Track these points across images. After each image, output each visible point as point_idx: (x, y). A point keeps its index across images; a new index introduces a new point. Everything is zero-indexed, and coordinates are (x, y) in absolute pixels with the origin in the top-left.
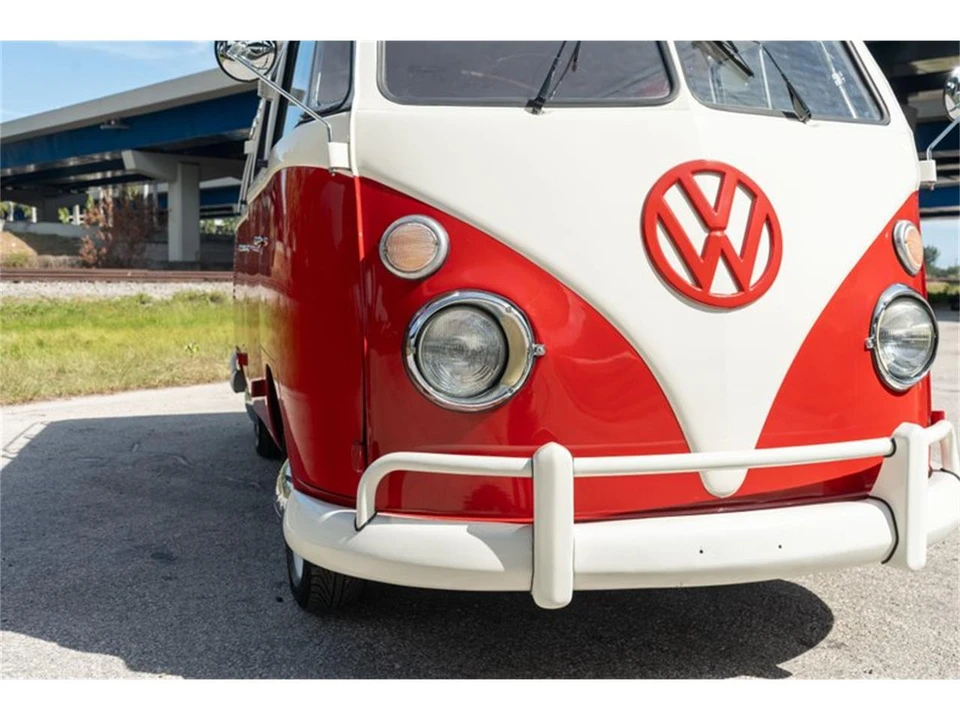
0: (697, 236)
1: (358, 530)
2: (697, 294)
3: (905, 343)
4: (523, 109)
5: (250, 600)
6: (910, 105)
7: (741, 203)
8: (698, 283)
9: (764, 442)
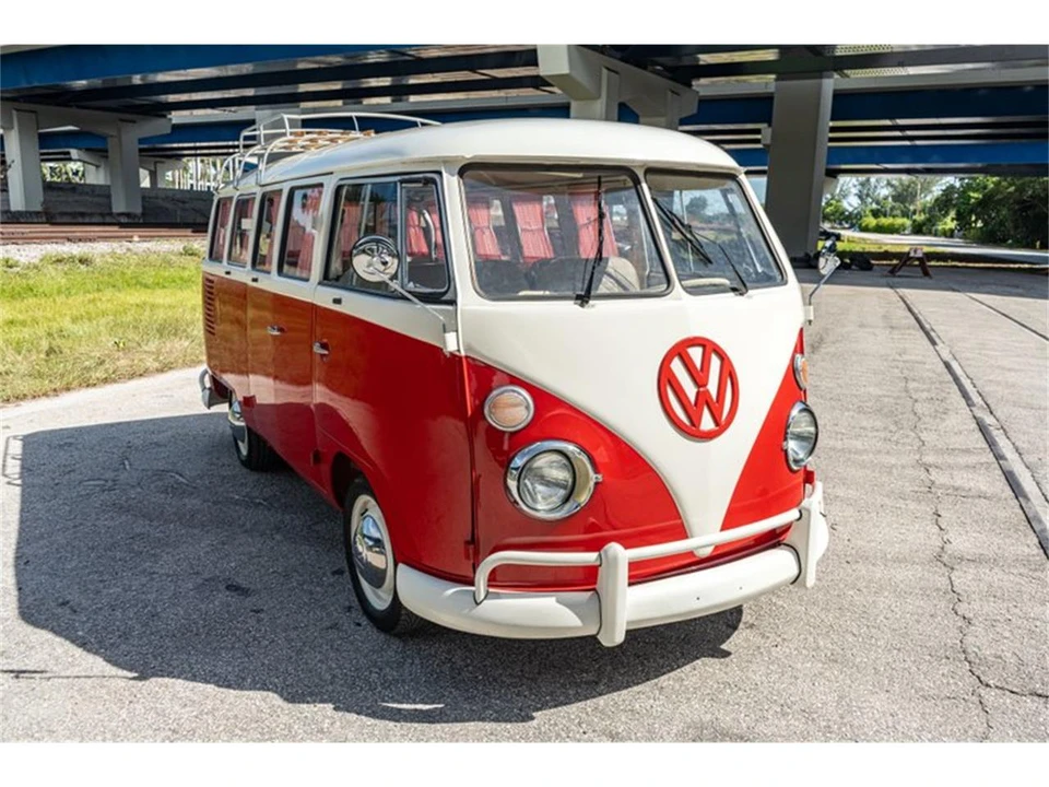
0: (691, 391)
1: (477, 604)
2: (692, 431)
3: (799, 437)
4: (572, 302)
5: (334, 626)
6: (694, 88)
7: (715, 363)
8: (693, 424)
9: (726, 526)
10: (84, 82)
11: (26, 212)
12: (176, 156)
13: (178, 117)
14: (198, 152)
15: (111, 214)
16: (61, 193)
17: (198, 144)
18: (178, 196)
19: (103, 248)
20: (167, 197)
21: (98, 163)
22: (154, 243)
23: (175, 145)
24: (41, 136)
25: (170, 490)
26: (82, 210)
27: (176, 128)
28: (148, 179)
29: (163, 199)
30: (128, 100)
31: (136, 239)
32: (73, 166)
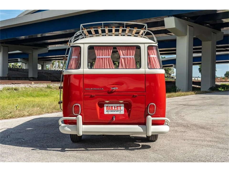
10: (23, 37)
11: (2, 77)
12: (50, 60)
13: (51, 47)
14: (57, 58)
15: (28, 78)
16: (14, 71)
17: (57, 56)
18: (49, 72)
19: (22, 86)
20: (46, 73)
21: (26, 63)
22: (38, 85)
23: (50, 56)
24: (9, 55)
25: (19, 143)
26: (20, 76)
27: (49, 51)
28: (41, 67)
29: (45, 73)
30: (36, 42)
31: (33, 83)
32: (19, 64)
